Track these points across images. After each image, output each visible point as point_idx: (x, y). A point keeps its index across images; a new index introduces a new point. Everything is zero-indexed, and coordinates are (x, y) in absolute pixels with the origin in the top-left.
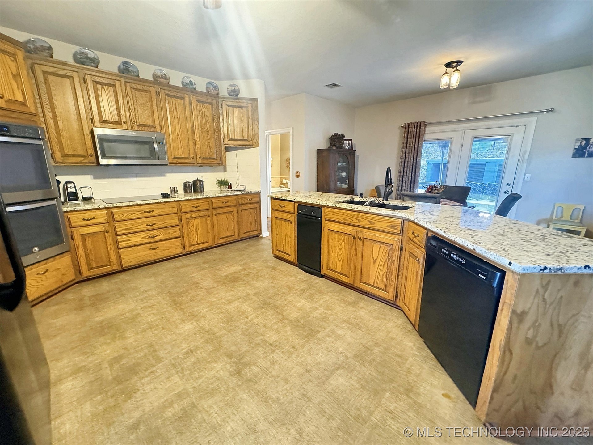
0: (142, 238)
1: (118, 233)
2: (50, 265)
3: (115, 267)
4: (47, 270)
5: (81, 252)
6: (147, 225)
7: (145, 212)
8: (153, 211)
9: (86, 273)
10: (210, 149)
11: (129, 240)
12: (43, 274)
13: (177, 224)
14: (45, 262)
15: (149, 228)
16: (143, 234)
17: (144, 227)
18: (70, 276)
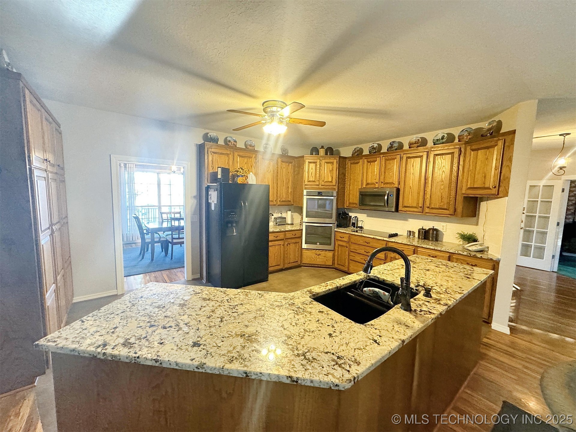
0: (361, 259)
1: (351, 250)
2: (323, 253)
3: (346, 269)
4: (320, 255)
5: (336, 254)
6: (365, 251)
7: (365, 242)
8: (370, 243)
9: (336, 266)
10: (442, 199)
11: (355, 257)
12: (318, 255)
13: (383, 258)
14: (321, 251)
15: (365, 253)
16: (362, 257)
17: (362, 252)
18: (330, 263)
